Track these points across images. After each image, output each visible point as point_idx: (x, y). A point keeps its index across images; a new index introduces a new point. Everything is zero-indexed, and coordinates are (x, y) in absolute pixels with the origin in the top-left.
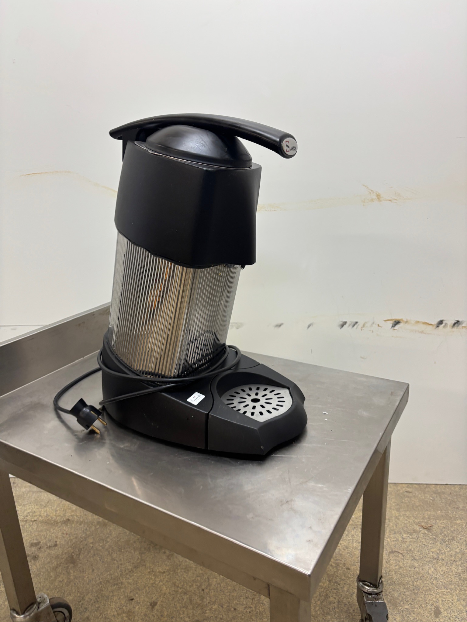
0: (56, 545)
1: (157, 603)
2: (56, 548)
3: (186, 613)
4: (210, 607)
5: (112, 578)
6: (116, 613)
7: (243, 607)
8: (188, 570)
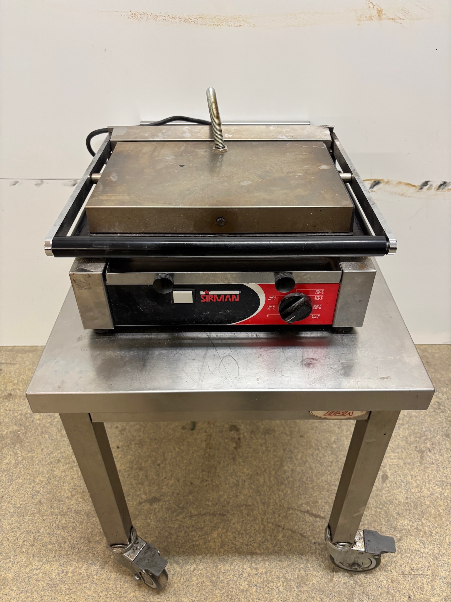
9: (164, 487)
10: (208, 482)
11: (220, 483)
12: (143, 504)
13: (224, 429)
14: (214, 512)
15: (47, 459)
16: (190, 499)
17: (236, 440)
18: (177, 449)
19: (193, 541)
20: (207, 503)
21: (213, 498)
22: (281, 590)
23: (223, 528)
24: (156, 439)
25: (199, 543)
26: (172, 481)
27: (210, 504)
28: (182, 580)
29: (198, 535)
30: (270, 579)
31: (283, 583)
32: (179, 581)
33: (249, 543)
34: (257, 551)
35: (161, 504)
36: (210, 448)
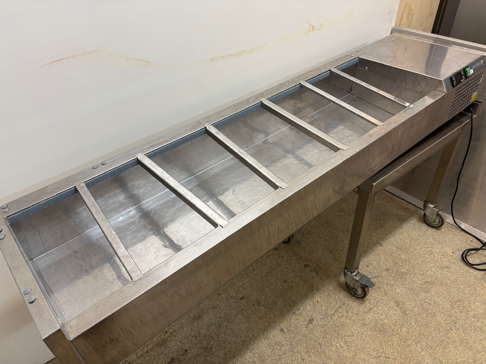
0: (186, 351)
1: (283, 328)
2: (189, 351)
3: (300, 321)
4: (307, 310)
5: (244, 338)
6: (271, 350)
7: (319, 298)
8: (276, 303)
9: (308, 313)
10: (323, 296)
11: (329, 293)
12: (309, 326)
13: (303, 269)
14: (340, 306)
15: (238, 345)
16: (324, 309)
17: (313, 270)
18: (294, 293)
19: (345, 323)
20: (333, 305)
21: (333, 301)
22: (394, 313)
23: (350, 309)
24: (279, 296)
25: (349, 321)
26: (308, 308)
27: (334, 304)
28: (359, 340)
29: (345, 319)
30: (387, 313)
31: (392, 310)
32: (358, 341)
33: (366, 306)
34: (371, 307)
35: (316, 320)
36: (307, 282)
